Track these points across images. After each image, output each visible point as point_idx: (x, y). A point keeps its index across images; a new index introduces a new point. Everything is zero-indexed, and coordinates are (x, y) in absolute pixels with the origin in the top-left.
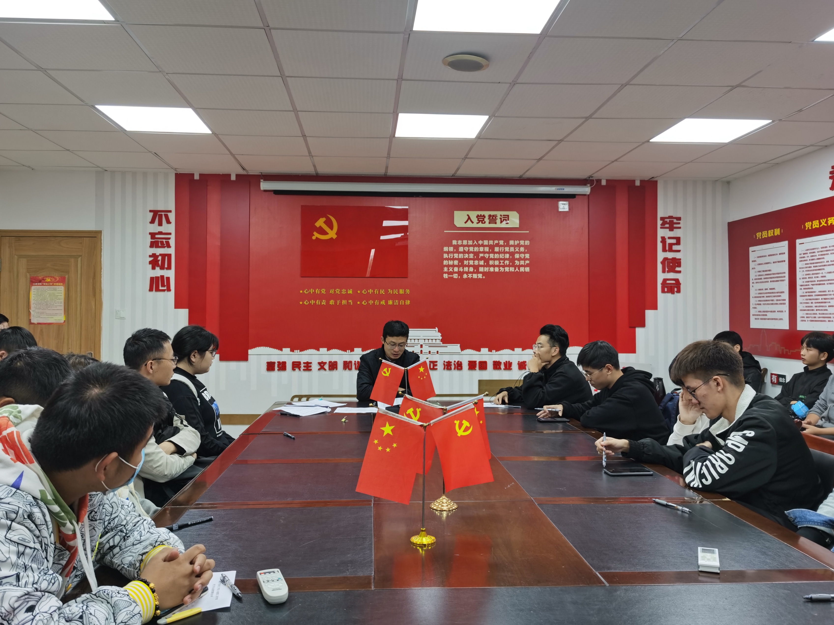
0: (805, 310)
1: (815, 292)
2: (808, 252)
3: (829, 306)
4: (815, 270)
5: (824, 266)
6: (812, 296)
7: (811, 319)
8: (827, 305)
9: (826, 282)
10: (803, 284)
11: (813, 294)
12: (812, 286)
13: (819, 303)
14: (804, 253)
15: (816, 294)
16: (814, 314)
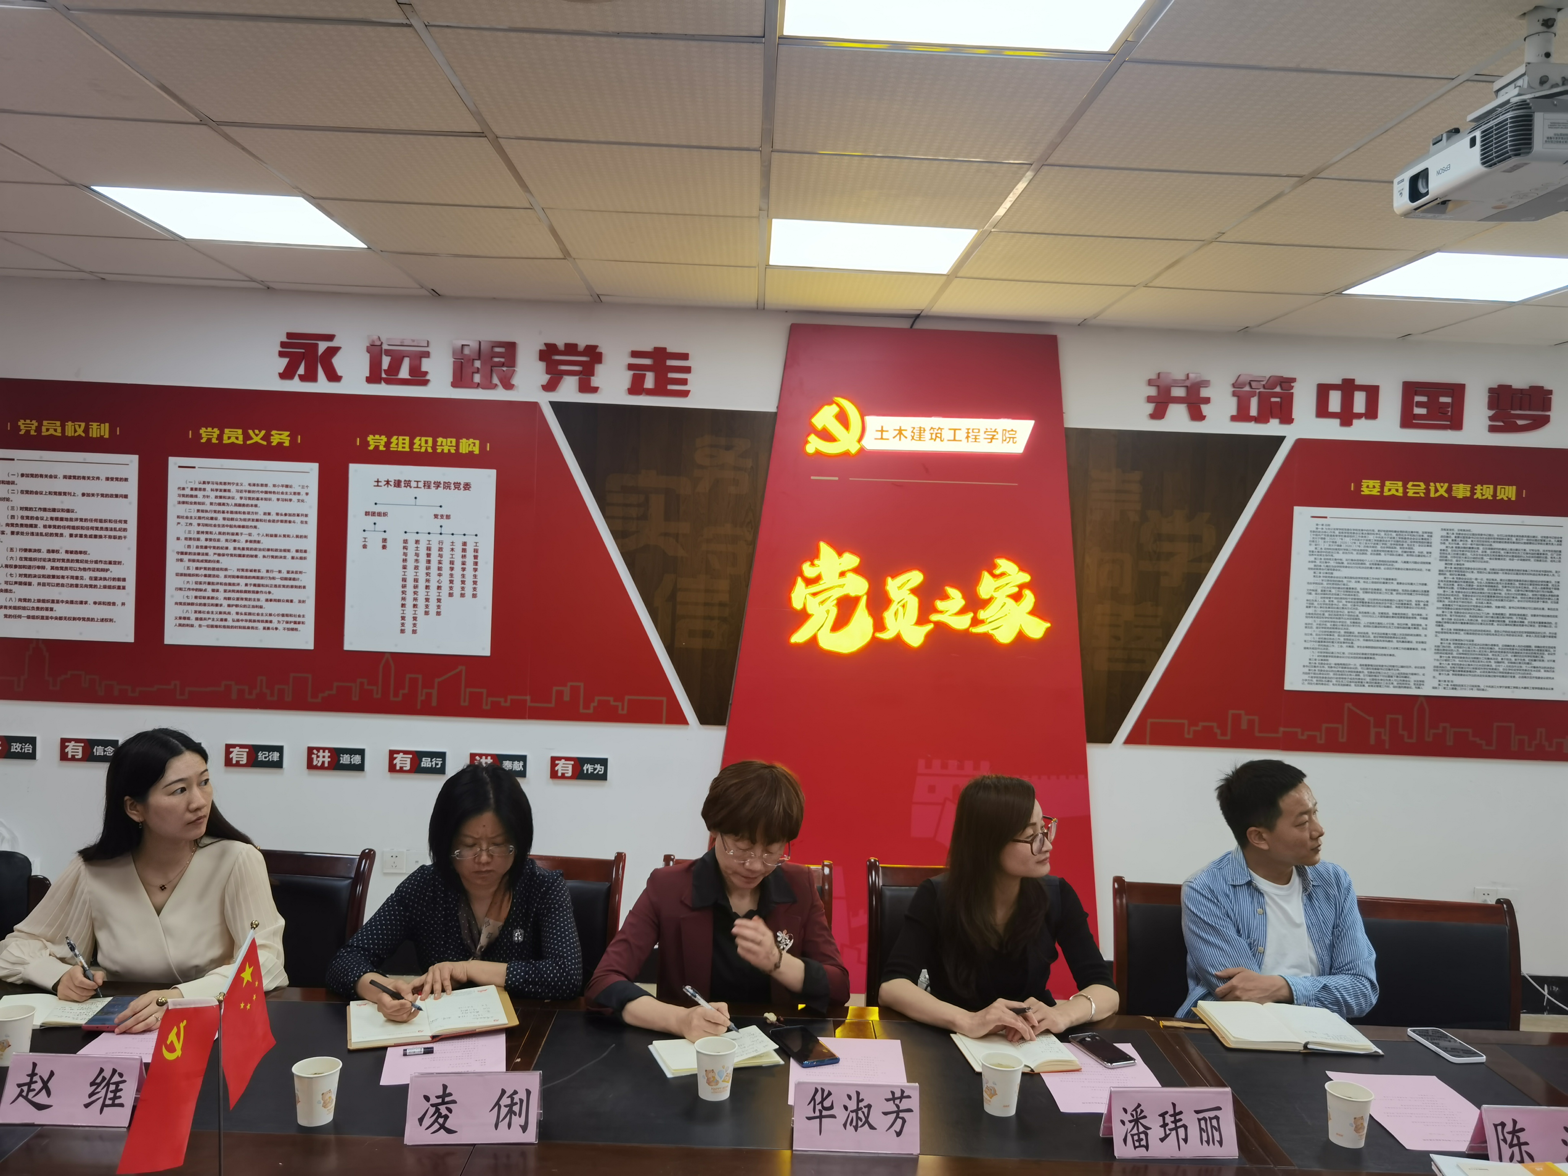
0: (192, 604)
1: (226, 570)
2: (208, 487)
3: (267, 600)
4: (227, 526)
5: (257, 520)
6: (218, 576)
7: (210, 622)
8: (263, 597)
9: (260, 554)
10: (188, 550)
11: (222, 574)
12: (216, 558)
13: (241, 592)
14: (194, 486)
15: (229, 573)
16: (220, 613)
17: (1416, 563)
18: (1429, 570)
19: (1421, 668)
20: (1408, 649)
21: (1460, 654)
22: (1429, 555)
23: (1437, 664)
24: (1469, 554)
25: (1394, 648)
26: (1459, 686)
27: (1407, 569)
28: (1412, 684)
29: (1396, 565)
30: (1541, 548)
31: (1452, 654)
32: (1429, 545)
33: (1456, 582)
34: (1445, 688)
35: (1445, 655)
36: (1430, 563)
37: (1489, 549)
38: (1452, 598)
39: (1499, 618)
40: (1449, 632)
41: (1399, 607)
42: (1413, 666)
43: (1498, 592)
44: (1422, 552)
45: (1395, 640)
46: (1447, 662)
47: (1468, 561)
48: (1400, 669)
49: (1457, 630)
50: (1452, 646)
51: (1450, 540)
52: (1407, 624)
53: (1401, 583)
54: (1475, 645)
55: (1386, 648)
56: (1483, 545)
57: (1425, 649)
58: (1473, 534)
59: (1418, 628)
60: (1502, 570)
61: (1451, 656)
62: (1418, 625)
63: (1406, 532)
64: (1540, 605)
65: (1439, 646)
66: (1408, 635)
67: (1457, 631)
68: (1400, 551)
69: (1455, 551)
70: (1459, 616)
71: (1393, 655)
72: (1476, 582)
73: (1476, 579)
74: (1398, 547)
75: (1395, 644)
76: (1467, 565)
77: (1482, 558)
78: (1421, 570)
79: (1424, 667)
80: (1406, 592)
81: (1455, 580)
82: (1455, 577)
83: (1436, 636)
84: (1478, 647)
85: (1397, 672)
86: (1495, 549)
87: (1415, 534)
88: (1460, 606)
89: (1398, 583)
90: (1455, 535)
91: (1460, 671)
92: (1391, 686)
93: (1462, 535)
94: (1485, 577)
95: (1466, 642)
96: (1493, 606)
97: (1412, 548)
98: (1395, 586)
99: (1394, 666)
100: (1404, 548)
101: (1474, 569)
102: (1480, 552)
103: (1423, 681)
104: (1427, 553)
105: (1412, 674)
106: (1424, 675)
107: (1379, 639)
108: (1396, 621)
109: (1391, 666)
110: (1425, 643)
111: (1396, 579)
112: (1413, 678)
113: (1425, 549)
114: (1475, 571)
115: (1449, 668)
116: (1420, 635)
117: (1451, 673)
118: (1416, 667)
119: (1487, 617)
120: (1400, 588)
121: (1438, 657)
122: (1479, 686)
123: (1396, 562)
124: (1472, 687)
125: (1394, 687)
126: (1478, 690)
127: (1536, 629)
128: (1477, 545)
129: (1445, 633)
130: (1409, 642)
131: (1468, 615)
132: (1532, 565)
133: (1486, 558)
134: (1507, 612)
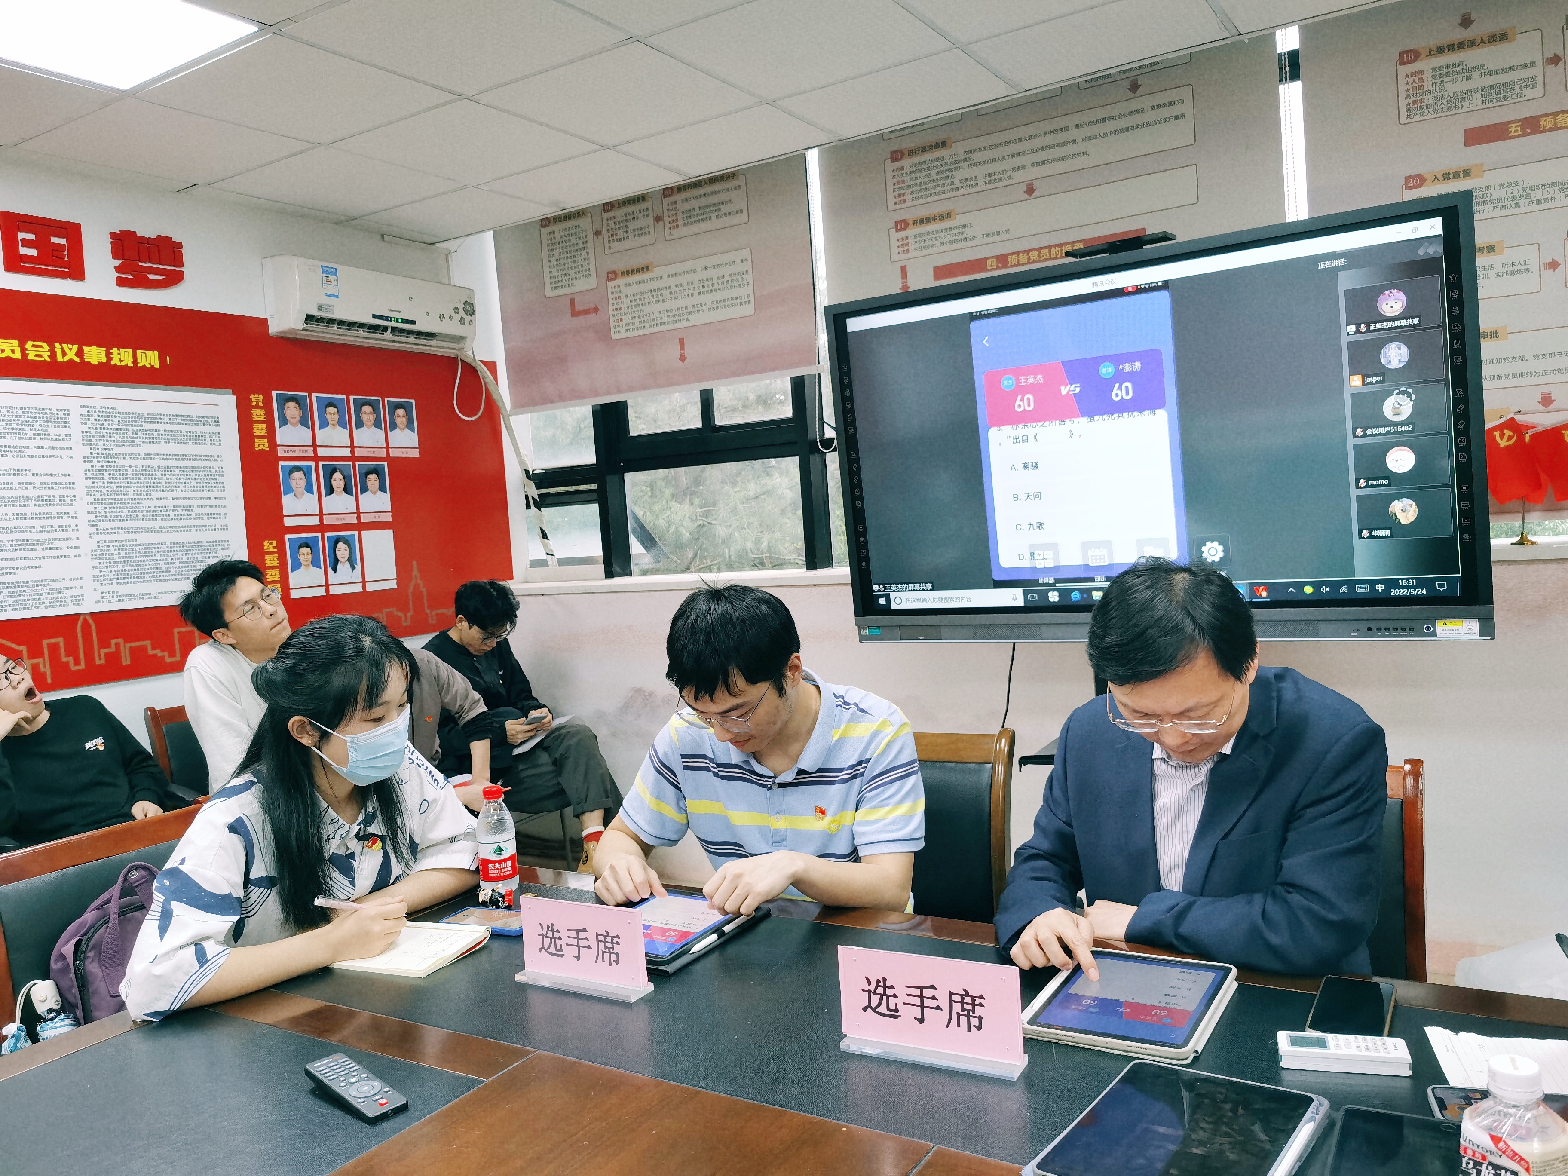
17: (53, 448)
18: (71, 457)
19: (78, 579)
20: (58, 557)
21: (123, 558)
22: (68, 438)
23: (97, 572)
24: (117, 437)
25: (40, 558)
26: (127, 596)
27: (43, 456)
28: (68, 600)
29: (28, 452)
30: (199, 429)
31: (113, 558)
32: (67, 425)
33: (106, 470)
34: (110, 601)
35: (105, 561)
36: (71, 448)
37: (140, 430)
38: (104, 490)
39: (162, 512)
40: (106, 531)
41: (39, 505)
42: (67, 578)
43: (158, 481)
44: (59, 435)
45: (39, 547)
46: (109, 569)
47: (117, 445)
48: (51, 583)
49: (115, 529)
50: (112, 549)
51: (92, 419)
52: (52, 526)
53: (37, 475)
54: (139, 545)
55: (28, 559)
56: (132, 425)
57: (79, 556)
58: (119, 413)
59: (67, 530)
60: (158, 455)
61: (112, 561)
62: (66, 526)
63: (36, 409)
64: (206, 494)
65: (95, 551)
66: (55, 539)
67: (115, 531)
68: (30, 434)
69: (99, 433)
70: (116, 512)
71: (40, 567)
72: (130, 472)
73: (130, 467)
74: (27, 428)
75: (39, 552)
76: (117, 450)
77: (134, 442)
78: (61, 457)
79: (81, 578)
80: (45, 485)
81: (105, 468)
82: (104, 465)
83: (91, 538)
84: (143, 547)
85: (48, 587)
86: (146, 430)
87: (48, 411)
88: (115, 500)
89: (33, 475)
90: (98, 413)
91: (124, 578)
92: (43, 606)
93: (105, 414)
94: (140, 463)
95: (128, 543)
96: (154, 498)
97: (46, 430)
98: (29, 479)
99: (42, 581)
100: (35, 430)
101: (126, 454)
102: (130, 433)
103: (82, 596)
104: (66, 435)
105: (67, 588)
106: (82, 587)
107: (18, 548)
108: (37, 523)
109: (38, 581)
110: (79, 547)
111: (30, 470)
112: (69, 593)
113: (63, 431)
114: (128, 457)
115: (111, 575)
116: (71, 539)
117: (115, 581)
118: (70, 579)
119: (148, 511)
120: (37, 480)
121: (96, 563)
122: (150, 594)
123: (28, 447)
124: (142, 596)
125: (46, 607)
126: (149, 598)
127: (205, 521)
128: (125, 425)
129: (101, 533)
130: (57, 548)
131: (126, 511)
132: (190, 449)
133: (138, 442)
134: (170, 504)
